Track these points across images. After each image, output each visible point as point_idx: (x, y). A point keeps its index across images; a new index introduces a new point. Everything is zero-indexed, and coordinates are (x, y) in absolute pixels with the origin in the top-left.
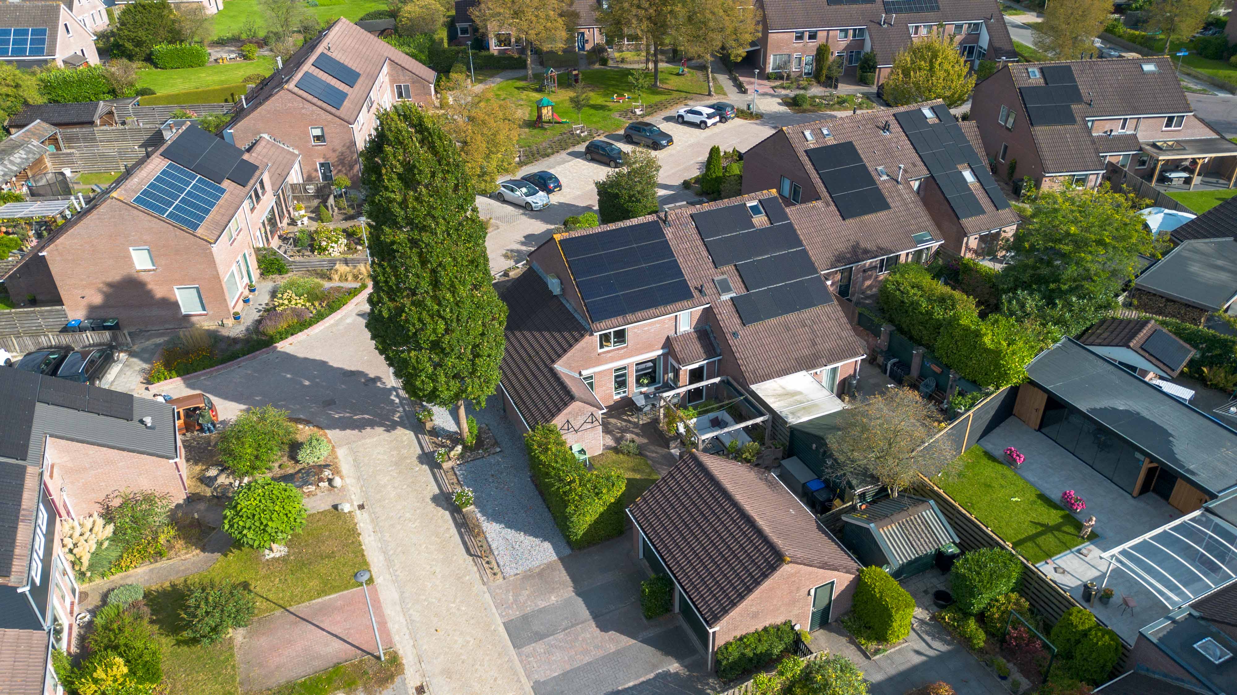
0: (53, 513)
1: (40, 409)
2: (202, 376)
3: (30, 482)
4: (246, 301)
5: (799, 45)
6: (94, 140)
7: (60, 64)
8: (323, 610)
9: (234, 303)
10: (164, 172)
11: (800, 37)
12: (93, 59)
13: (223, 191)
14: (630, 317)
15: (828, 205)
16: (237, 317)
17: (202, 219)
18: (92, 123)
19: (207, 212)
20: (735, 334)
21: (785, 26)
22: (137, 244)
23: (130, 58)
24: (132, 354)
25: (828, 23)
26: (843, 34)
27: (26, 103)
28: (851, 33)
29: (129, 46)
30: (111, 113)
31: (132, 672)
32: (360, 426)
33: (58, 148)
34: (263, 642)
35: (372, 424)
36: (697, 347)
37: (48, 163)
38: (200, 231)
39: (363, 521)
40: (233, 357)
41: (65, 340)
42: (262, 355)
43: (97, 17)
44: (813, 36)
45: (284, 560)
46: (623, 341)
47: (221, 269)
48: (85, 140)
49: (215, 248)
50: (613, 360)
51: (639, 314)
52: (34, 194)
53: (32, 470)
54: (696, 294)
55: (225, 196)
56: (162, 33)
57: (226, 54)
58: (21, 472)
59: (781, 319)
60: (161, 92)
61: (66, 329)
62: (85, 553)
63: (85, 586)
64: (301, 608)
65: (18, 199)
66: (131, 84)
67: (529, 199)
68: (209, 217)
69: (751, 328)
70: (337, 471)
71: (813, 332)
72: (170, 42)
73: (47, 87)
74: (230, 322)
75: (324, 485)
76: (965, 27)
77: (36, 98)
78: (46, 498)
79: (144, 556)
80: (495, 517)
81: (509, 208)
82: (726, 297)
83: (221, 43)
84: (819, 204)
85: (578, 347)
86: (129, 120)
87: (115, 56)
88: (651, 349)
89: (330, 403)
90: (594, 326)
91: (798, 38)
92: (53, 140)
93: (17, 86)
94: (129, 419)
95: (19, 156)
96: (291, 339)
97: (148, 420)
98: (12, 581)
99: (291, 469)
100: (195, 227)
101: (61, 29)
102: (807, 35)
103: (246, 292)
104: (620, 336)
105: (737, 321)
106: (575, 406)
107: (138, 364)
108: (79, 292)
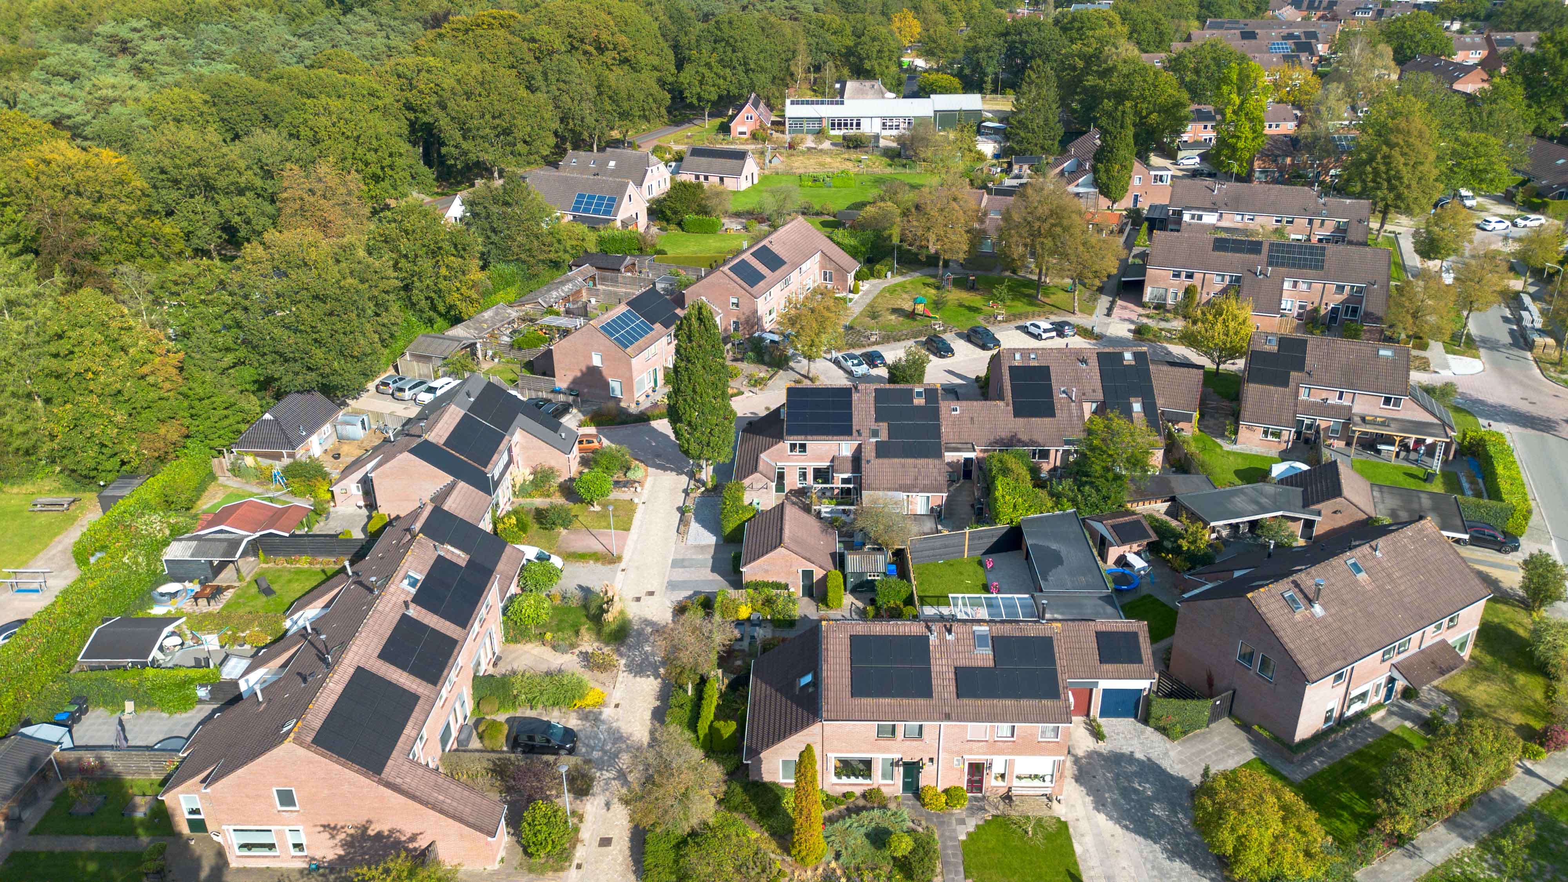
0: (510, 461)
1: (520, 416)
2: (606, 429)
3: (505, 441)
4: (647, 396)
5: (1176, 281)
6: (617, 282)
7: (618, 224)
8: (603, 534)
9: (639, 395)
10: (623, 314)
11: (1177, 275)
12: (643, 220)
13: (652, 329)
14: (809, 437)
15: (1007, 405)
16: (638, 403)
17: (632, 343)
18: (619, 270)
19: (637, 340)
20: (868, 462)
21: (1162, 265)
22: (597, 351)
23: (668, 221)
24: (580, 411)
25: (1206, 267)
26: (1220, 278)
27: (586, 251)
28: (1227, 279)
29: (669, 213)
30: (634, 264)
31: (517, 525)
32: (665, 469)
33: (595, 285)
34: (572, 537)
35: (672, 470)
36: (849, 466)
37: (584, 293)
38: (628, 350)
39: (640, 509)
40: (623, 423)
41: (551, 396)
42: (641, 426)
43: (662, 184)
44: (1190, 276)
45: (597, 512)
46: (805, 451)
47: (635, 374)
48: (612, 281)
49: (633, 361)
50: (797, 461)
51: (815, 437)
52: (568, 312)
53: (507, 437)
54: (855, 433)
55: (653, 333)
56: (694, 206)
57: (733, 225)
58: (503, 437)
59: (903, 460)
60: (671, 253)
61: (554, 391)
62: (519, 482)
63: (515, 500)
64: (594, 531)
65: (557, 314)
66: (653, 245)
67: (853, 368)
68: (636, 343)
69: (881, 461)
70: (642, 486)
71: (919, 472)
72: (697, 214)
73: (601, 241)
74: (633, 406)
75: (633, 489)
76: (1347, 289)
77: (592, 248)
78: (510, 450)
79: (541, 496)
80: (698, 520)
81: (841, 372)
82: (874, 440)
83: (738, 215)
84: (1001, 404)
85: (775, 447)
86: (644, 271)
87: (659, 219)
88: (822, 460)
89: (658, 456)
90: (786, 437)
91: (1174, 276)
92: (593, 278)
93: (583, 240)
94: (556, 432)
95: (568, 287)
96: (659, 421)
97: (563, 435)
98: (486, 470)
99: (622, 479)
100: (627, 347)
101: (626, 198)
102: (1183, 275)
103: (650, 392)
104: (803, 447)
105: (873, 454)
106: (756, 475)
107: (581, 416)
108: (564, 372)
